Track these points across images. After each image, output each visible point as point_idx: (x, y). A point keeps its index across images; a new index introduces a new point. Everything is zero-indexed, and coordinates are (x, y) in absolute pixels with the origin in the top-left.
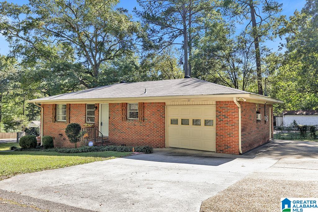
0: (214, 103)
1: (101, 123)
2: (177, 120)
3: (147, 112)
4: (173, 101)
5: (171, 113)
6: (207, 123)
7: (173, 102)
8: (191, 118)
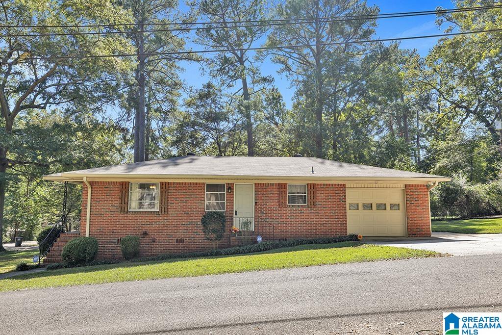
0: (403, 186)
1: (236, 212)
2: (358, 205)
3: (320, 196)
4: (357, 183)
5: (351, 197)
6: (392, 206)
7: (358, 185)
8: (375, 202)
